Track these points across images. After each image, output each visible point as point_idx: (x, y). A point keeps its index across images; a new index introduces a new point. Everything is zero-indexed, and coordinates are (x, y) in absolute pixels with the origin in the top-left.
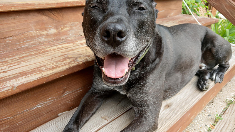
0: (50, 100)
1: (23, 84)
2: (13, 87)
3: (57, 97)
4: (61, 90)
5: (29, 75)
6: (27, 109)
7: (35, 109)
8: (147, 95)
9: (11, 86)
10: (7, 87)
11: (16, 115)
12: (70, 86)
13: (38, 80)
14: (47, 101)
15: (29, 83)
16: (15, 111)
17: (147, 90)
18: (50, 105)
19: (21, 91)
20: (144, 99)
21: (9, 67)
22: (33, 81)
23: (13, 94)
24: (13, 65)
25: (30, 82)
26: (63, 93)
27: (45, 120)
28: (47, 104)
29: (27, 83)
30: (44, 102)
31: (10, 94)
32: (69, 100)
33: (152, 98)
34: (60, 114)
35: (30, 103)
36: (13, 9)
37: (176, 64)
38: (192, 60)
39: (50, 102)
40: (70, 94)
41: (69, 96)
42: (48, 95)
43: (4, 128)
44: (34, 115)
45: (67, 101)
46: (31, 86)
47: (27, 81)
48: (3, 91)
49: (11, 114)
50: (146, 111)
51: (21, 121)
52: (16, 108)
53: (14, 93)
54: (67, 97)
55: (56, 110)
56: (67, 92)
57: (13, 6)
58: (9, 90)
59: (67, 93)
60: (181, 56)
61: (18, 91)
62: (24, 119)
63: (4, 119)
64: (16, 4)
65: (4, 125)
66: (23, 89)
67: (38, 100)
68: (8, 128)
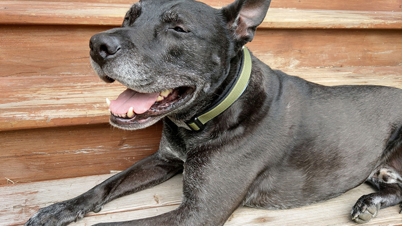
0: (100, 148)
1: (59, 118)
2: (47, 118)
3: (111, 147)
4: (118, 140)
5: (73, 110)
6: (68, 150)
7: (79, 154)
8: (202, 183)
9: (45, 116)
10: (41, 116)
11: (53, 153)
12: (132, 138)
13: (79, 118)
14: (95, 148)
15: (67, 118)
16: (53, 147)
17: (204, 174)
18: (100, 154)
19: (56, 125)
20: (195, 187)
21: (68, 94)
22: (72, 117)
23: (45, 126)
24: (75, 93)
25: (69, 118)
26: (120, 145)
27: (91, 172)
28: (95, 152)
29: (65, 118)
30: (91, 148)
31: (41, 125)
32: (129, 157)
33: (207, 191)
34: (112, 171)
35: (72, 144)
36: (101, 23)
37: (296, 152)
38: (337, 155)
39: (100, 152)
40: (131, 149)
41: (130, 152)
42: (98, 141)
43: (38, 164)
44: (76, 160)
45: (126, 157)
46: (69, 123)
47: (65, 116)
48: (35, 119)
49: (48, 150)
50: (190, 207)
51: (59, 162)
52: (55, 145)
53: (48, 126)
54: (127, 152)
55: (107, 164)
56: (126, 145)
57: (102, 19)
58: (42, 120)
59: (126, 147)
60: (312, 140)
61: (52, 124)
62: (64, 161)
63: (40, 153)
64: (106, 17)
65: (39, 160)
66: (59, 124)
67: (83, 144)
68: (44, 165)
